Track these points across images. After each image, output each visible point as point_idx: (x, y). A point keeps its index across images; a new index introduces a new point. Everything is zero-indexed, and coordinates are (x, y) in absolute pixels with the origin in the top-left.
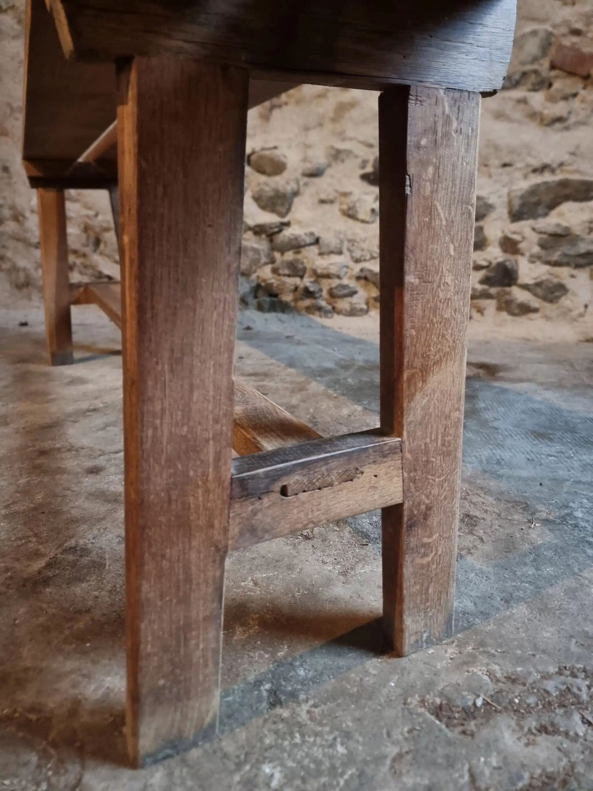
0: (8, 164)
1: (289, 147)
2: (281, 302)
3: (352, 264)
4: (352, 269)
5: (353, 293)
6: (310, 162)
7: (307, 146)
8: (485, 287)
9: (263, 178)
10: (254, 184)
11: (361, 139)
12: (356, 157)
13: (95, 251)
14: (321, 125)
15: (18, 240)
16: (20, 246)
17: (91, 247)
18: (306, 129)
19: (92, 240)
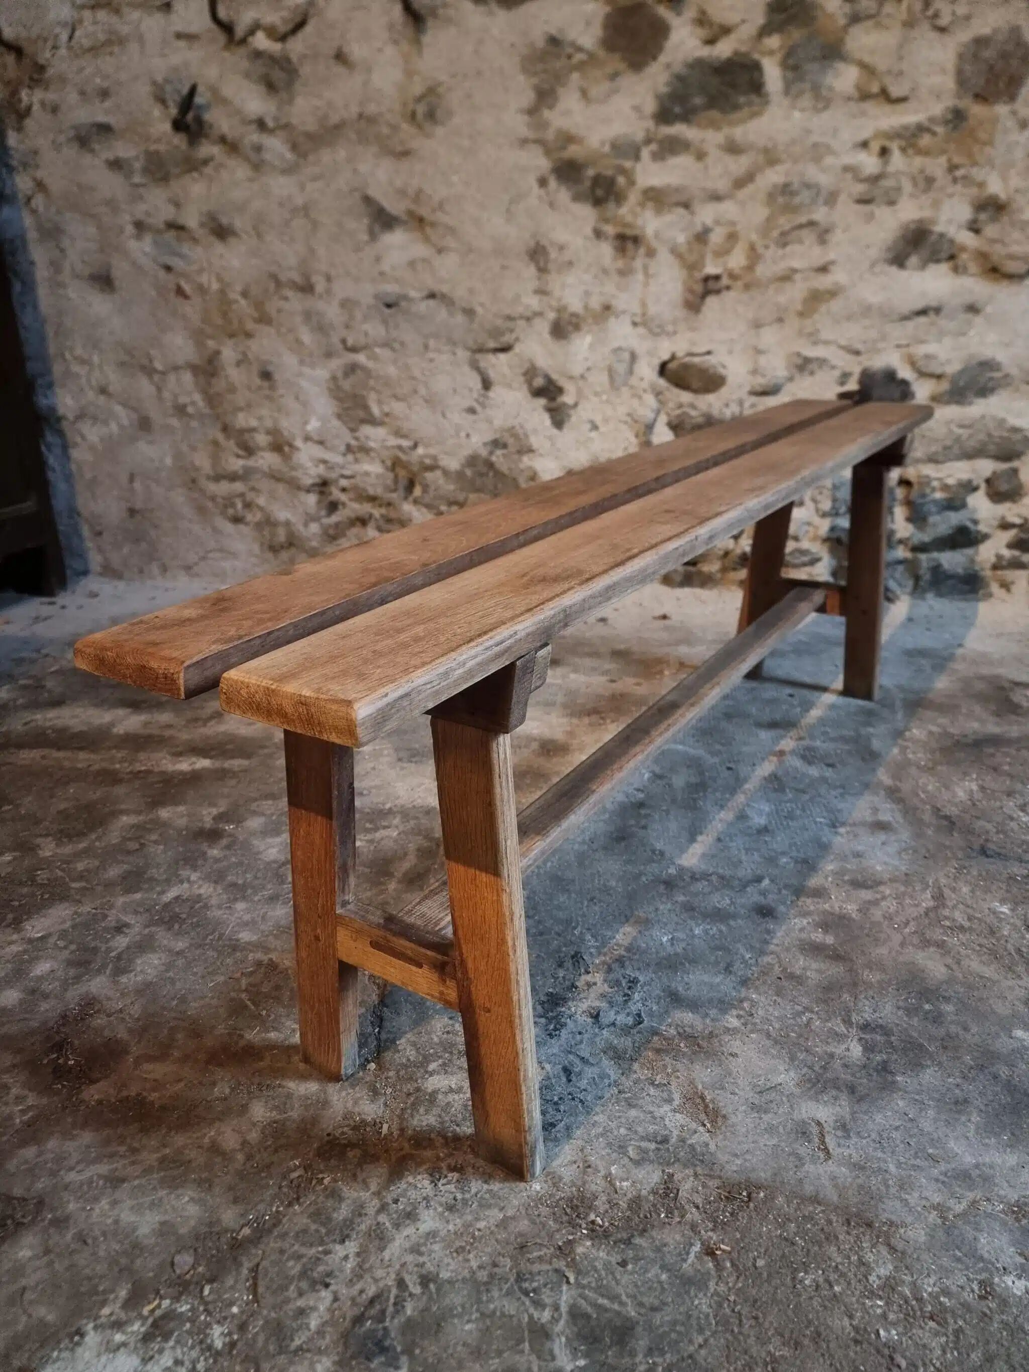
0: (270, 368)
1: (730, 352)
2: (700, 573)
3: (817, 520)
4: (816, 528)
5: (814, 561)
6: (764, 376)
7: (759, 352)
8: (1016, 553)
9: (686, 397)
10: (671, 405)
11: (843, 343)
12: (833, 367)
13: (406, 498)
14: (780, 320)
15: (278, 480)
16: (281, 488)
17: (401, 492)
18: (757, 325)
19: (403, 483)
